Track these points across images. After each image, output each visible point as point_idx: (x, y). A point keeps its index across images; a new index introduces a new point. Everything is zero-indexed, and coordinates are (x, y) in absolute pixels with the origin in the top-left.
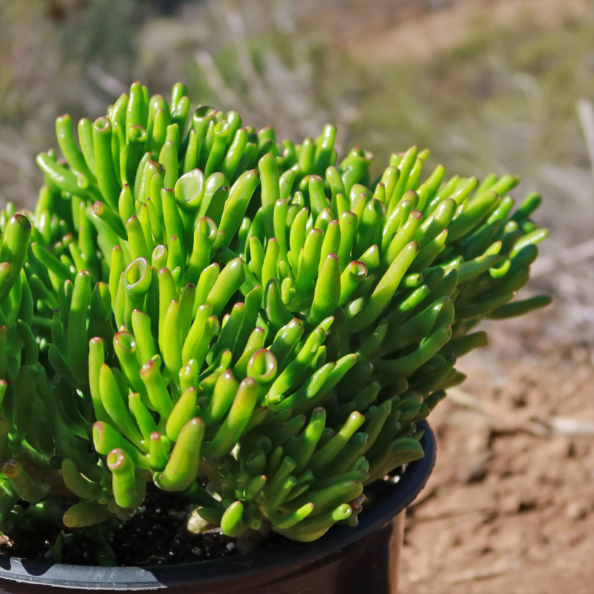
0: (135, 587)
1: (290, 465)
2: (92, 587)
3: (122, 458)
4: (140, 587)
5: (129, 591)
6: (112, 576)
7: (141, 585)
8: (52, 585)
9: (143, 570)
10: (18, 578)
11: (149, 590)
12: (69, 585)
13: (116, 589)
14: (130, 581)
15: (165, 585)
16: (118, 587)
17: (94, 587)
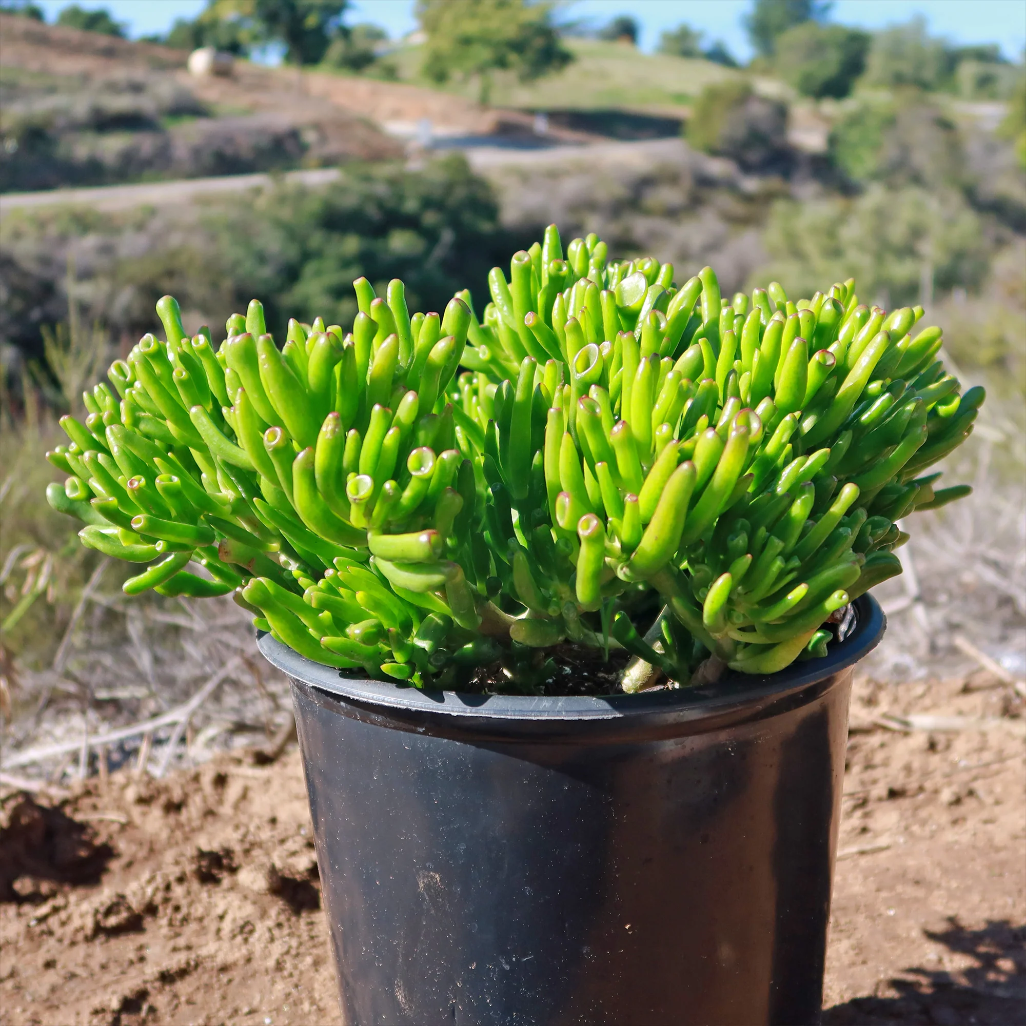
0: (586, 716)
1: (777, 544)
2: (538, 716)
3: (595, 522)
4: (592, 715)
5: (580, 720)
6: (560, 704)
7: (594, 713)
8: (493, 716)
9: (594, 699)
10: (453, 711)
11: (603, 720)
12: (511, 716)
13: (566, 718)
14: (581, 709)
15: (621, 713)
16: (568, 716)
17: (541, 716)
